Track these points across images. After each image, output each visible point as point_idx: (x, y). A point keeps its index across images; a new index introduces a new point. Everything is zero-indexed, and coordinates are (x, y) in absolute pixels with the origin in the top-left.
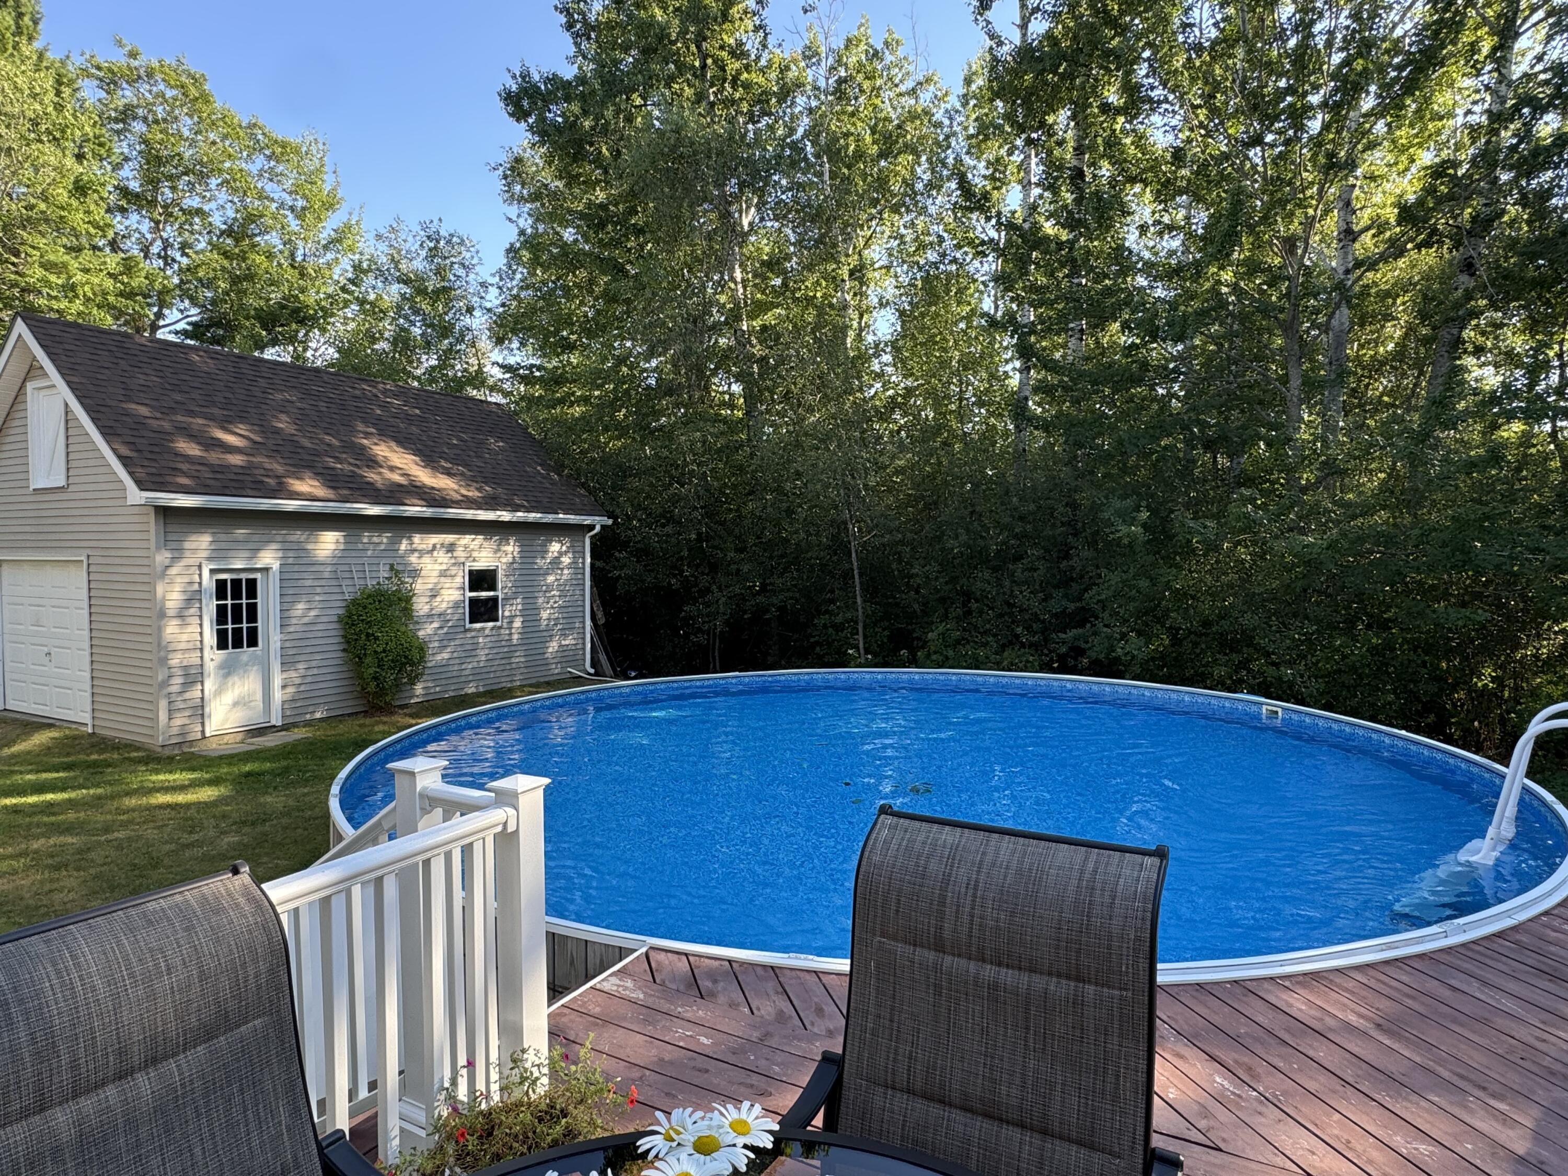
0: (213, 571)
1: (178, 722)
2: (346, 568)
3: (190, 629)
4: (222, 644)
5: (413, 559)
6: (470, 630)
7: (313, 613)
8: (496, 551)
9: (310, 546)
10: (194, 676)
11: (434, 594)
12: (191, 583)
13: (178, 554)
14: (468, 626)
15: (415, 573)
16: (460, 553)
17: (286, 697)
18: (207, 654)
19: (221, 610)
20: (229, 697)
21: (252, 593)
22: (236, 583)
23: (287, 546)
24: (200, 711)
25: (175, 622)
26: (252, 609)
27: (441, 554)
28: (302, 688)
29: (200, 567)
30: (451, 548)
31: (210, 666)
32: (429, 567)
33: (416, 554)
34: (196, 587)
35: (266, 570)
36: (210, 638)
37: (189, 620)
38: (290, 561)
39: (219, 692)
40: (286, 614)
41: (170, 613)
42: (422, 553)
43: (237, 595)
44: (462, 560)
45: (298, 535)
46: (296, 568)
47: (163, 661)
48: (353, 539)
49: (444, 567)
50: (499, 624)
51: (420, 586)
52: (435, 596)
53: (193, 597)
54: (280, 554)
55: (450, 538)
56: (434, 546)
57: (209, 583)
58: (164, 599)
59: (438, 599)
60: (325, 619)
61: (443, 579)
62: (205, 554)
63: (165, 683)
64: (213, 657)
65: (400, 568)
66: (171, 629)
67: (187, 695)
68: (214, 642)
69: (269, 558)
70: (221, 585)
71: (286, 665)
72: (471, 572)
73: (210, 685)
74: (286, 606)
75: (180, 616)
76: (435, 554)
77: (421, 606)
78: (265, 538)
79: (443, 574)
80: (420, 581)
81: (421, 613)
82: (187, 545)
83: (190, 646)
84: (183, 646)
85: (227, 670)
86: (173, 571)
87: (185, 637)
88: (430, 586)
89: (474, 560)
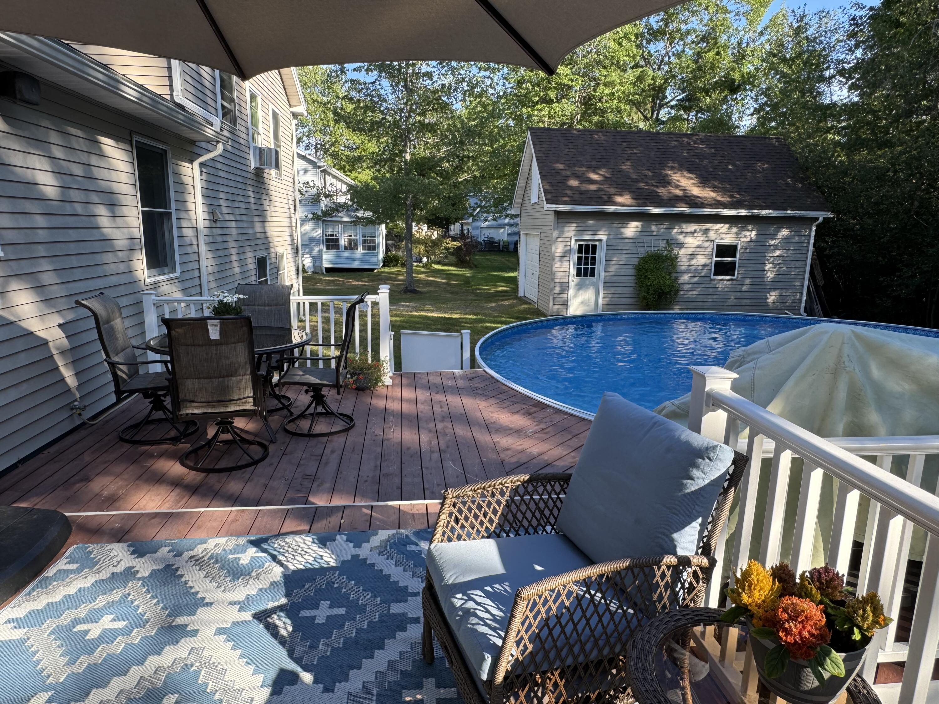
0: (576, 241)
1: (556, 306)
2: (641, 241)
3: (564, 266)
4: (579, 275)
5: (681, 237)
6: (714, 279)
7: (621, 263)
8: (738, 234)
9: (622, 229)
10: (564, 288)
11: (692, 257)
12: (566, 245)
13: (562, 232)
14: (712, 277)
15: (681, 246)
16: (712, 235)
17: (605, 303)
18: (571, 278)
19: (580, 258)
20: (579, 299)
21: (594, 251)
22: (587, 246)
23: (610, 229)
24: (565, 304)
25: (559, 263)
26: (594, 258)
27: (700, 235)
28: (613, 299)
29: (571, 238)
30: (706, 232)
31: (572, 284)
32: (691, 242)
33: (684, 235)
34: (568, 247)
35: (600, 241)
36: (573, 271)
37: (565, 262)
38: (611, 237)
39: (575, 296)
40: (608, 263)
41: (557, 258)
42: (687, 234)
43: (587, 252)
44: (713, 239)
45: (616, 224)
46: (614, 240)
47: (553, 280)
48: (646, 226)
49: (700, 242)
50: (734, 278)
51: (682, 253)
52: (693, 259)
53: (567, 252)
54: (607, 233)
55: (706, 226)
56: (695, 230)
57: (574, 246)
58: (555, 252)
59: (695, 260)
60: (627, 267)
61: (698, 249)
62: (573, 232)
63: (553, 289)
64: (573, 280)
65: (673, 242)
66: (557, 266)
67: (561, 295)
68: (575, 273)
69: (602, 236)
70: (580, 247)
71: (606, 288)
72: (718, 246)
73: (571, 292)
74: (608, 259)
75: (560, 260)
76: (696, 235)
77: (683, 264)
78: (600, 225)
79: (699, 246)
80: (683, 249)
81: (683, 267)
82: (566, 228)
83: (564, 274)
84: (561, 273)
85: (580, 287)
86: (559, 240)
87: (562, 270)
88: (690, 253)
89: (722, 239)
